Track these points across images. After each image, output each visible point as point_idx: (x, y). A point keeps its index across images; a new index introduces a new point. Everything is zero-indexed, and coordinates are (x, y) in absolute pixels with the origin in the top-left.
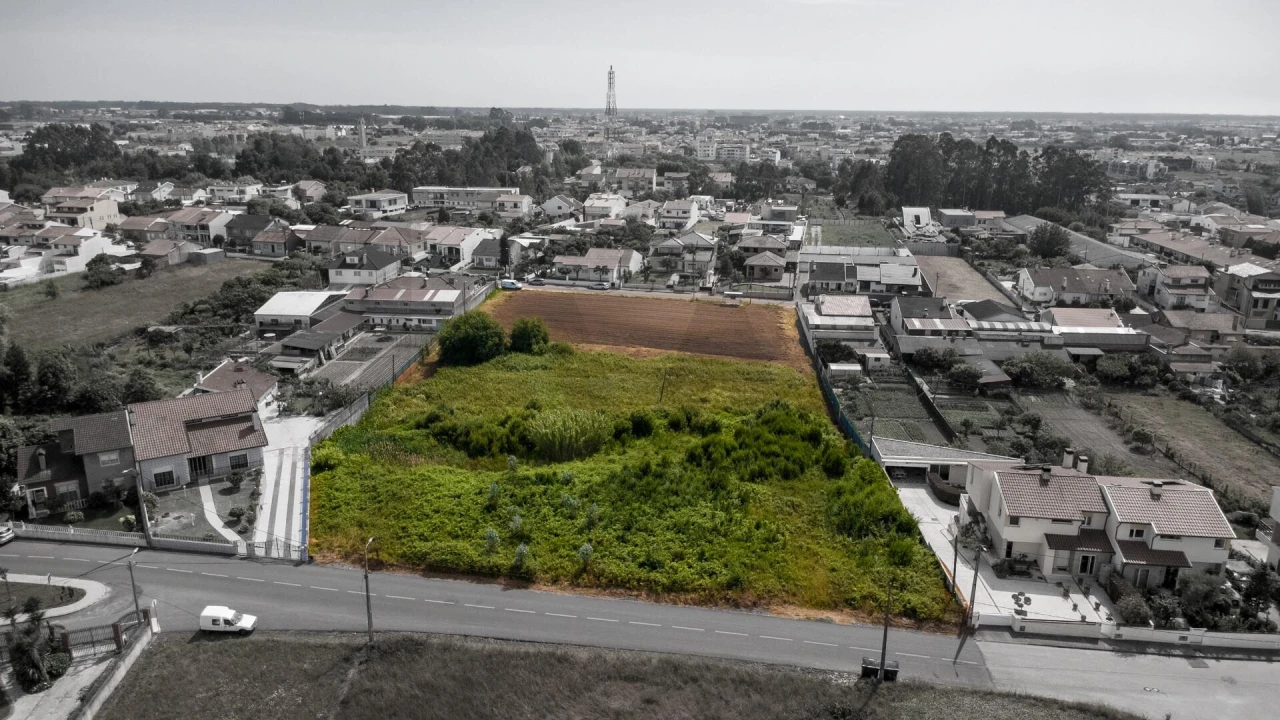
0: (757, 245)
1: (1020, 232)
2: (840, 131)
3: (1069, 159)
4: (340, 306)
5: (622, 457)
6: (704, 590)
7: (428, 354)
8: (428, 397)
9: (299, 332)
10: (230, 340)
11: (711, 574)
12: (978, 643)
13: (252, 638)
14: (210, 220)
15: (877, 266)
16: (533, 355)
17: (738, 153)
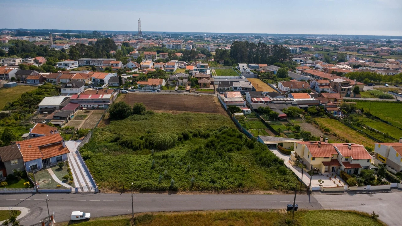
0: (201, 76)
1: (272, 70)
2: (206, 39)
3: (281, 48)
4: (69, 101)
5: (184, 147)
6: (232, 188)
7: (105, 116)
8: (110, 131)
9: (56, 111)
10: (31, 115)
11: (232, 183)
12: (313, 196)
13: (91, 221)
14: (9, 72)
15: (238, 82)
16: (142, 115)
17: (179, 46)
